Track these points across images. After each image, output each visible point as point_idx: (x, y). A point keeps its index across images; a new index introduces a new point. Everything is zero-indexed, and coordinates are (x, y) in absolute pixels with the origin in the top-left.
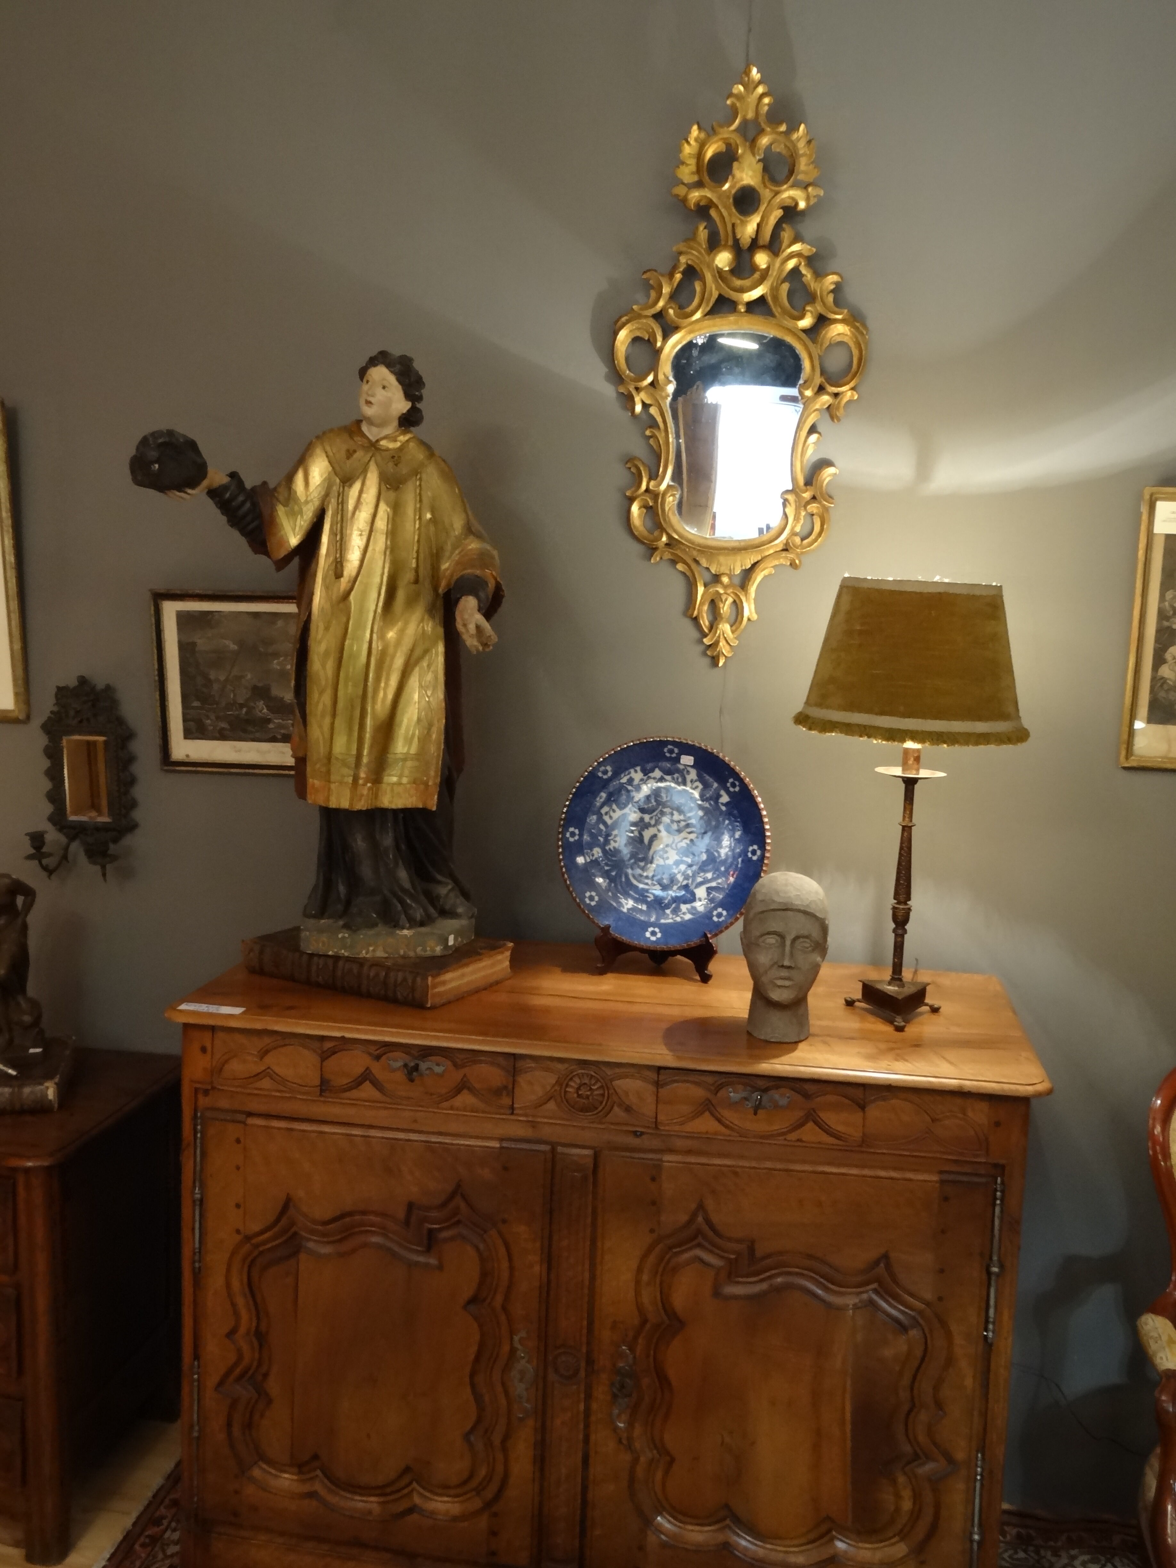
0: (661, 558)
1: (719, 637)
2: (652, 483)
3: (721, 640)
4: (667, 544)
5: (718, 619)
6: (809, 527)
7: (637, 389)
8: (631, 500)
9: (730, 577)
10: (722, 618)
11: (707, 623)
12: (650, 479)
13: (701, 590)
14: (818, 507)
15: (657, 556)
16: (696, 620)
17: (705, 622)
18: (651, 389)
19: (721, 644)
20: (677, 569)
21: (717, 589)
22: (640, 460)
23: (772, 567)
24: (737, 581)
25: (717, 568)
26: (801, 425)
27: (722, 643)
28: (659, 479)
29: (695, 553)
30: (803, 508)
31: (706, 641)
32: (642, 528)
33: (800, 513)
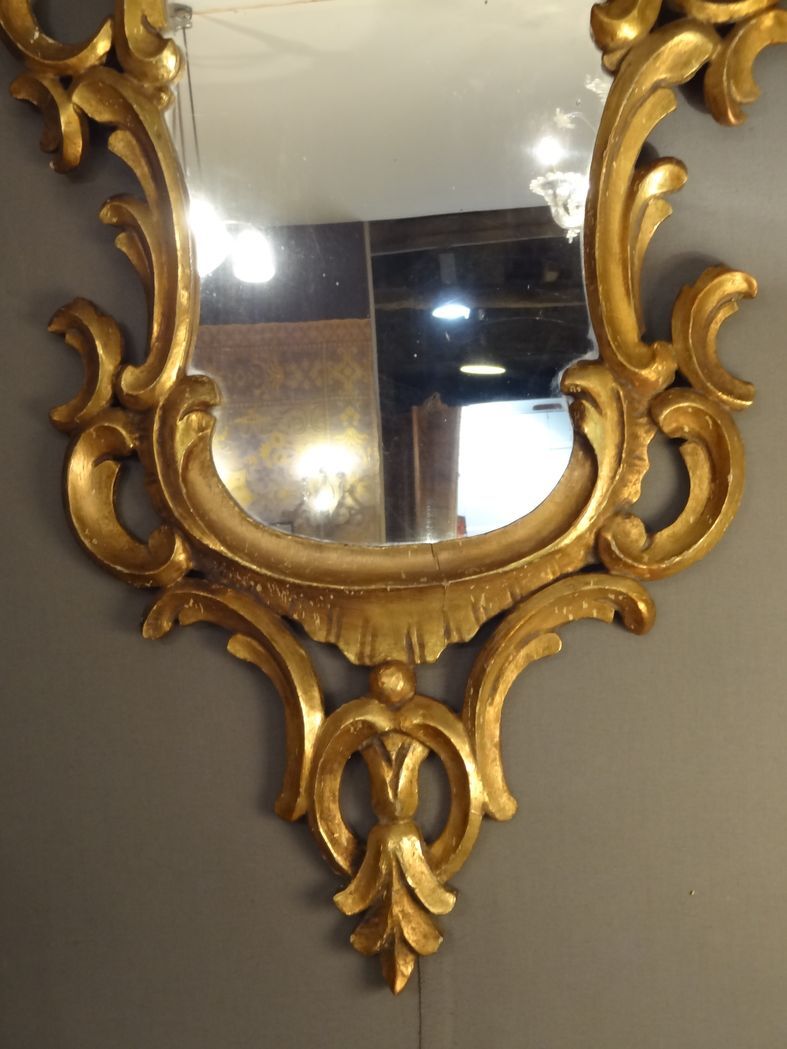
0: (176, 622)
1: (388, 886)
2: (129, 376)
3: (395, 897)
4: (191, 574)
5: (383, 821)
6: (666, 484)
7: (68, 82)
8: (69, 435)
9: (413, 673)
10: (394, 819)
11: (344, 835)
12: (128, 358)
13: (313, 720)
14: (697, 412)
15: (159, 614)
16: (304, 827)
17: (336, 836)
18: (109, 76)
19: (396, 910)
20: (233, 657)
21: (369, 718)
22: (91, 304)
23: (552, 630)
24: (433, 683)
25: (363, 644)
26: (611, 140)
27: (401, 907)
28: (151, 359)
29: (284, 598)
30: (644, 420)
31: (348, 902)
32: (111, 527)
33: (635, 437)
